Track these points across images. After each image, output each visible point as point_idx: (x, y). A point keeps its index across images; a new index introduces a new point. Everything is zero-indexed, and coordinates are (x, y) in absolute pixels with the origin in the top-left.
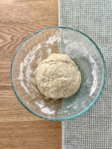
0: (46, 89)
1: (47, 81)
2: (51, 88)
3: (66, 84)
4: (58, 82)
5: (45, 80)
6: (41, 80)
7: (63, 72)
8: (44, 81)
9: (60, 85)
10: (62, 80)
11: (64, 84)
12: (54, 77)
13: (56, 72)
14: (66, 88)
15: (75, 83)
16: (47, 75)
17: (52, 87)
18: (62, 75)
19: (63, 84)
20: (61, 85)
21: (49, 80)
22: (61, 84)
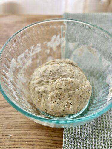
0: (44, 94)
1: (45, 83)
2: (51, 92)
3: (72, 86)
4: (61, 82)
5: (43, 82)
6: (37, 83)
7: (68, 72)
8: (41, 84)
9: (64, 87)
10: (66, 80)
11: (70, 86)
12: (56, 77)
13: (58, 71)
14: (72, 92)
15: (85, 88)
16: (46, 76)
17: (52, 90)
18: (67, 75)
19: (68, 86)
20: (66, 87)
21: (48, 82)
22: (65, 85)
